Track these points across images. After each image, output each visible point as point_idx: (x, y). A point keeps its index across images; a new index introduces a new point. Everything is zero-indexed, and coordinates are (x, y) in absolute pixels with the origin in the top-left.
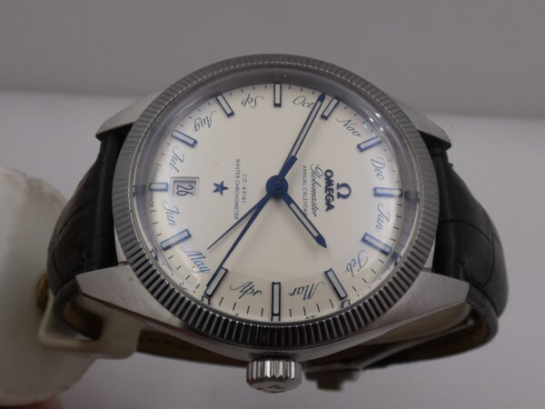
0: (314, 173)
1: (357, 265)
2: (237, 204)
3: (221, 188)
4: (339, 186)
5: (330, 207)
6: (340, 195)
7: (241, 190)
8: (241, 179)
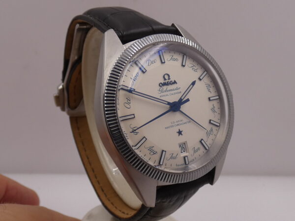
0: (162, 92)
3: (180, 133)
4: (165, 79)
5: (175, 82)
6: (169, 79)
7: (178, 123)
8: (173, 124)
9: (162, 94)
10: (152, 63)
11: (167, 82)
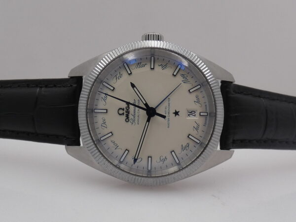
0: (134, 121)
1: (117, 77)
2: (169, 105)
3: (176, 113)
4: (123, 114)
5: (128, 104)
6: (123, 109)
7: (167, 112)
8: (167, 118)
9: (136, 121)
10: (104, 123)
11: (126, 112)
